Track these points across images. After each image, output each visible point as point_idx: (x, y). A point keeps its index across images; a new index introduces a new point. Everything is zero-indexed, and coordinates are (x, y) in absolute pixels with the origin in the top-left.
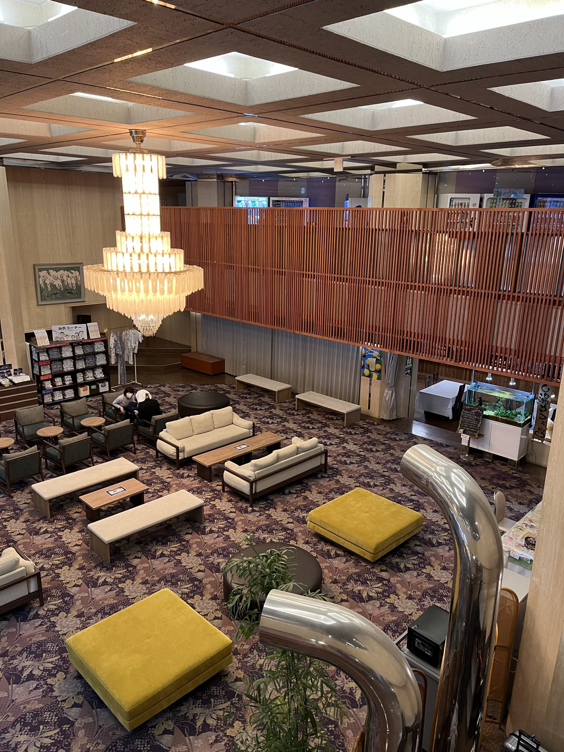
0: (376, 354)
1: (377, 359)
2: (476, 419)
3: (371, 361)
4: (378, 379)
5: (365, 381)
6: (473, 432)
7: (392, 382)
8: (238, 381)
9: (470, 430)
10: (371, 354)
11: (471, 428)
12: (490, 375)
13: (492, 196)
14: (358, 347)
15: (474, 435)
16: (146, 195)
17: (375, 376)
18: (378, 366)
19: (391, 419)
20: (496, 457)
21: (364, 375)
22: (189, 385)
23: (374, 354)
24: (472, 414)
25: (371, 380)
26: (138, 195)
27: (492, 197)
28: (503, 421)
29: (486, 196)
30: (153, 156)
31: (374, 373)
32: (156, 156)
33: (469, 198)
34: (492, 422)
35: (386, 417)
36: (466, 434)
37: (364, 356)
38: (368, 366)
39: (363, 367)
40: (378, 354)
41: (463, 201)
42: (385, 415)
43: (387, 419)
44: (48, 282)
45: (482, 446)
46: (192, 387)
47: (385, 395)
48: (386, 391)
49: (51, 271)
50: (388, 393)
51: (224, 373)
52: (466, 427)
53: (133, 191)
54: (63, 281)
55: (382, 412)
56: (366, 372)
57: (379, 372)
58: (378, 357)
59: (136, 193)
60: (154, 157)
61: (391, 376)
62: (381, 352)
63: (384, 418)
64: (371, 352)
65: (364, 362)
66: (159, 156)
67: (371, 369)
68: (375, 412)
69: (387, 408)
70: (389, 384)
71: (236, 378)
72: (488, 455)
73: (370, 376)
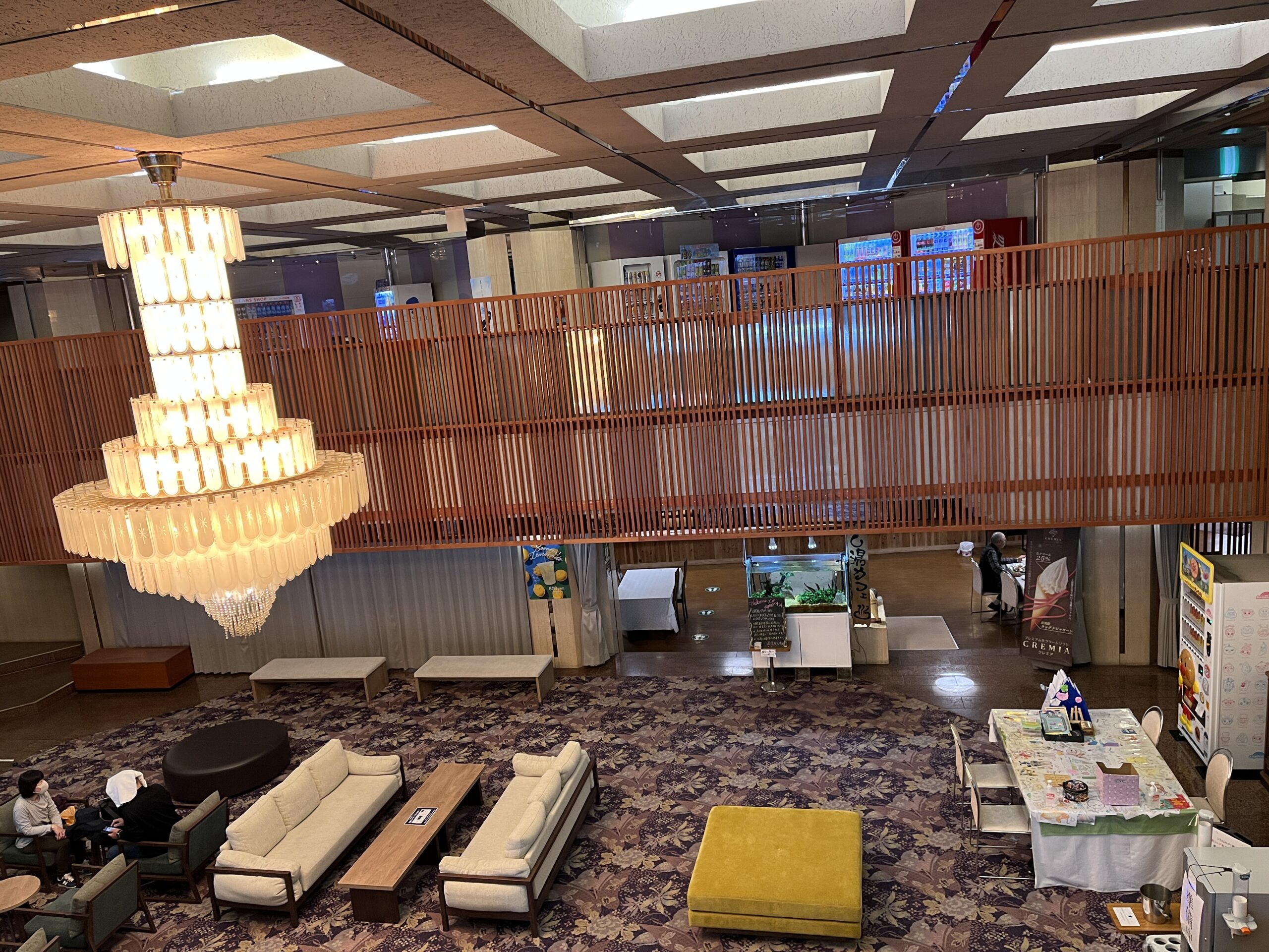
0: (552, 552)
1: (556, 562)
2: (777, 619)
3: (545, 568)
4: (565, 597)
5: (539, 609)
6: (778, 640)
7: (593, 595)
8: (256, 681)
9: (771, 640)
10: (543, 554)
11: (772, 636)
12: (772, 540)
13: (678, 257)
14: (514, 549)
15: (782, 646)
16: (196, 306)
17: (557, 592)
18: (561, 574)
19: (603, 662)
20: (815, 672)
21: (534, 596)
22: (132, 726)
23: (547, 554)
24: (767, 613)
25: (550, 602)
26: (176, 307)
27: (680, 259)
28: (816, 610)
29: (672, 259)
30: (209, 210)
31: (555, 588)
32: (217, 209)
33: (648, 265)
34: (798, 617)
35: (593, 660)
36: (766, 648)
37: (529, 562)
38: (541, 578)
39: (531, 583)
40: (557, 551)
41: (641, 270)
42: (593, 658)
43: (598, 663)
45: (790, 661)
46: (143, 728)
47: (584, 622)
48: (584, 614)
50: (590, 618)
51: (194, 675)
52: (762, 637)
53: (163, 298)
55: (587, 654)
56: (538, 589)
57: (564, 583)
58: (557, 558)
59: (171, 301)
60: (214, 213)
61: (590, 586)
62: (561, 547)
63: (592, 664)
64: (541, 551)
65: (531, 572)
66: (224, 210)
67: (547, 583)
68: (570, 659)
69: (594, 644)
70: (588, 600)
71: (251, 677)
72: (802, 673)
73: (547, 595)
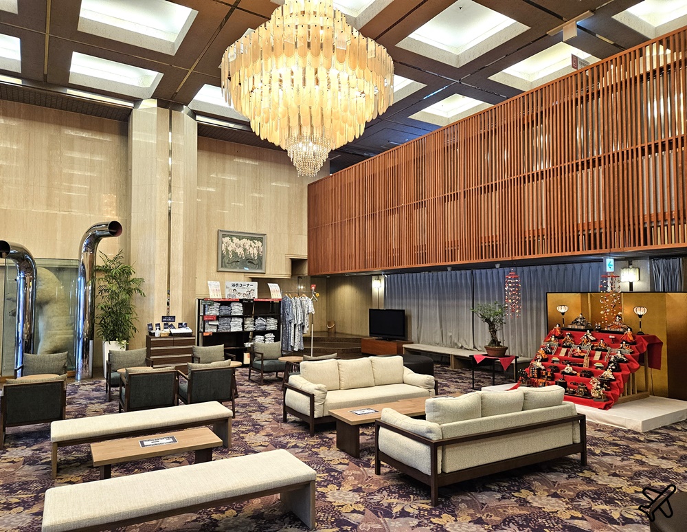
44: (230, 249)
49: (234, 239)
54: (245, 250)
